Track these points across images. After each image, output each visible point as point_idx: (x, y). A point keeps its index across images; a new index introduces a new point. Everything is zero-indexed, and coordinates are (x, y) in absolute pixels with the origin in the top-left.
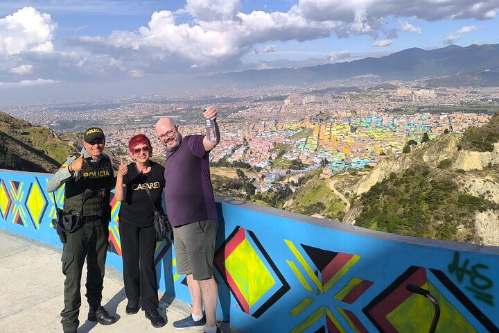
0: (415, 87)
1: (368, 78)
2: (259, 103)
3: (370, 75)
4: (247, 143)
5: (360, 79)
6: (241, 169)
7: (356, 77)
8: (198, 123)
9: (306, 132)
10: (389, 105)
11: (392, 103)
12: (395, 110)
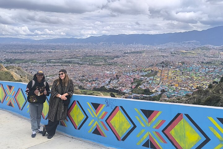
0: (221, 50)
1: (193, 43)
2: (127, 54)
3: (195, 41)
4: (118, 78)
5: (189, 43)
6: (113, 93)
7: (186, 42)
8: (89, 65)
9: (153, 73)
10: (205, 60)
11: (206, 58)
12: (207, 63)
